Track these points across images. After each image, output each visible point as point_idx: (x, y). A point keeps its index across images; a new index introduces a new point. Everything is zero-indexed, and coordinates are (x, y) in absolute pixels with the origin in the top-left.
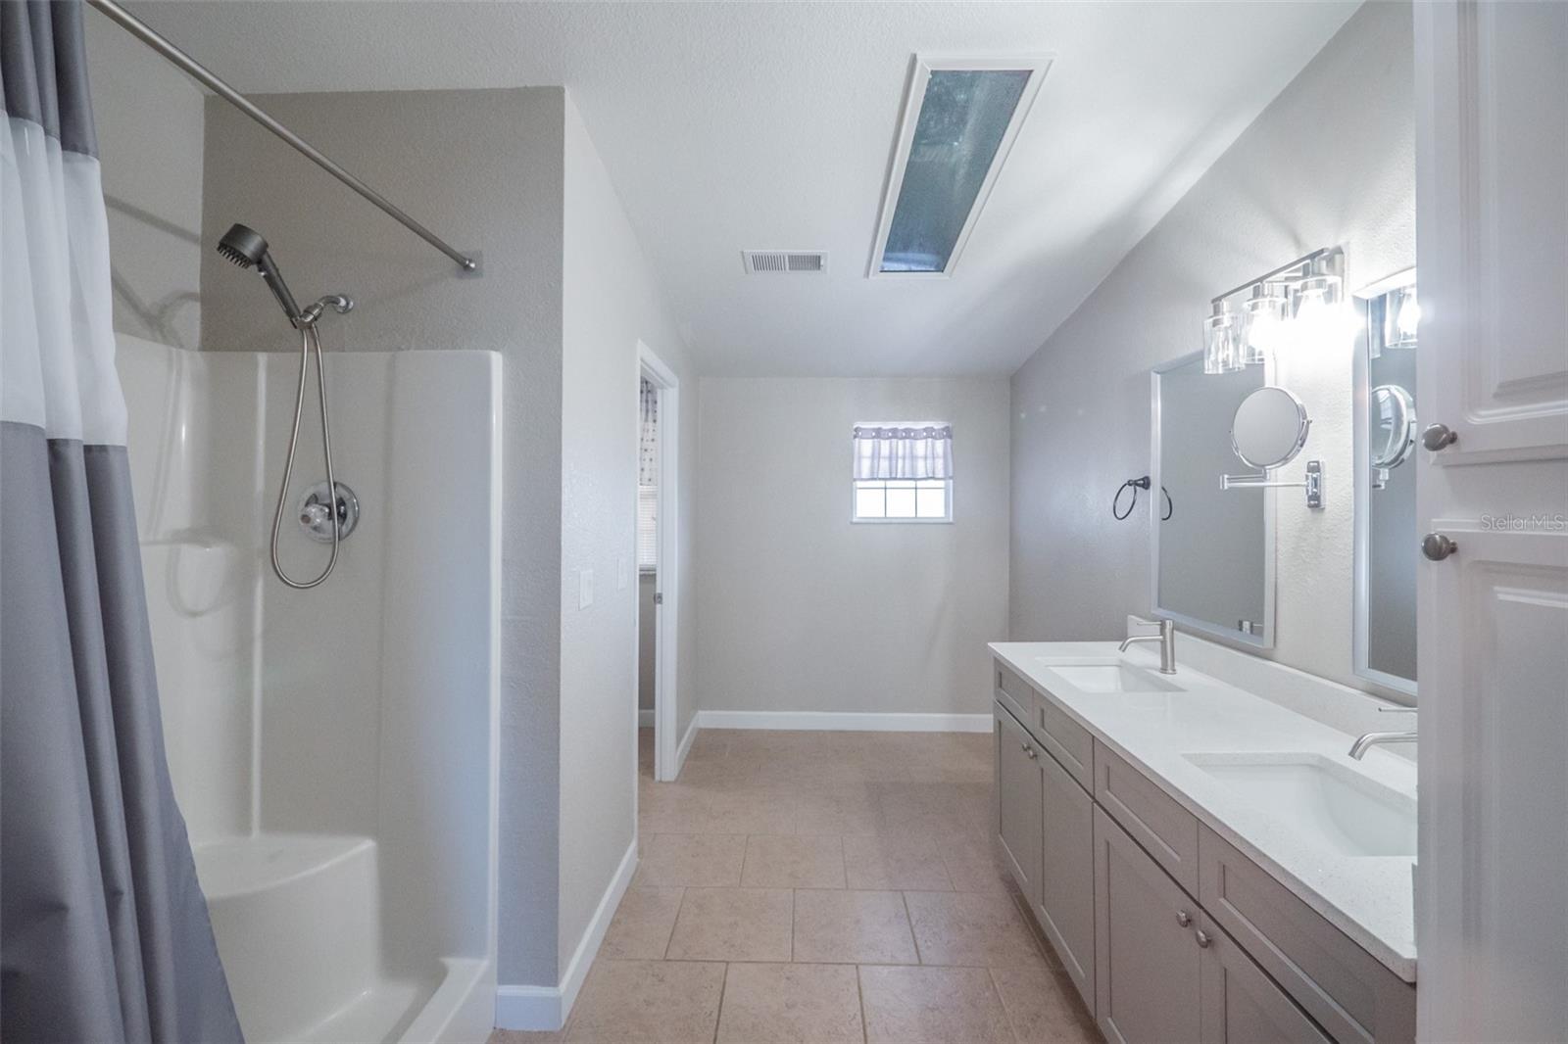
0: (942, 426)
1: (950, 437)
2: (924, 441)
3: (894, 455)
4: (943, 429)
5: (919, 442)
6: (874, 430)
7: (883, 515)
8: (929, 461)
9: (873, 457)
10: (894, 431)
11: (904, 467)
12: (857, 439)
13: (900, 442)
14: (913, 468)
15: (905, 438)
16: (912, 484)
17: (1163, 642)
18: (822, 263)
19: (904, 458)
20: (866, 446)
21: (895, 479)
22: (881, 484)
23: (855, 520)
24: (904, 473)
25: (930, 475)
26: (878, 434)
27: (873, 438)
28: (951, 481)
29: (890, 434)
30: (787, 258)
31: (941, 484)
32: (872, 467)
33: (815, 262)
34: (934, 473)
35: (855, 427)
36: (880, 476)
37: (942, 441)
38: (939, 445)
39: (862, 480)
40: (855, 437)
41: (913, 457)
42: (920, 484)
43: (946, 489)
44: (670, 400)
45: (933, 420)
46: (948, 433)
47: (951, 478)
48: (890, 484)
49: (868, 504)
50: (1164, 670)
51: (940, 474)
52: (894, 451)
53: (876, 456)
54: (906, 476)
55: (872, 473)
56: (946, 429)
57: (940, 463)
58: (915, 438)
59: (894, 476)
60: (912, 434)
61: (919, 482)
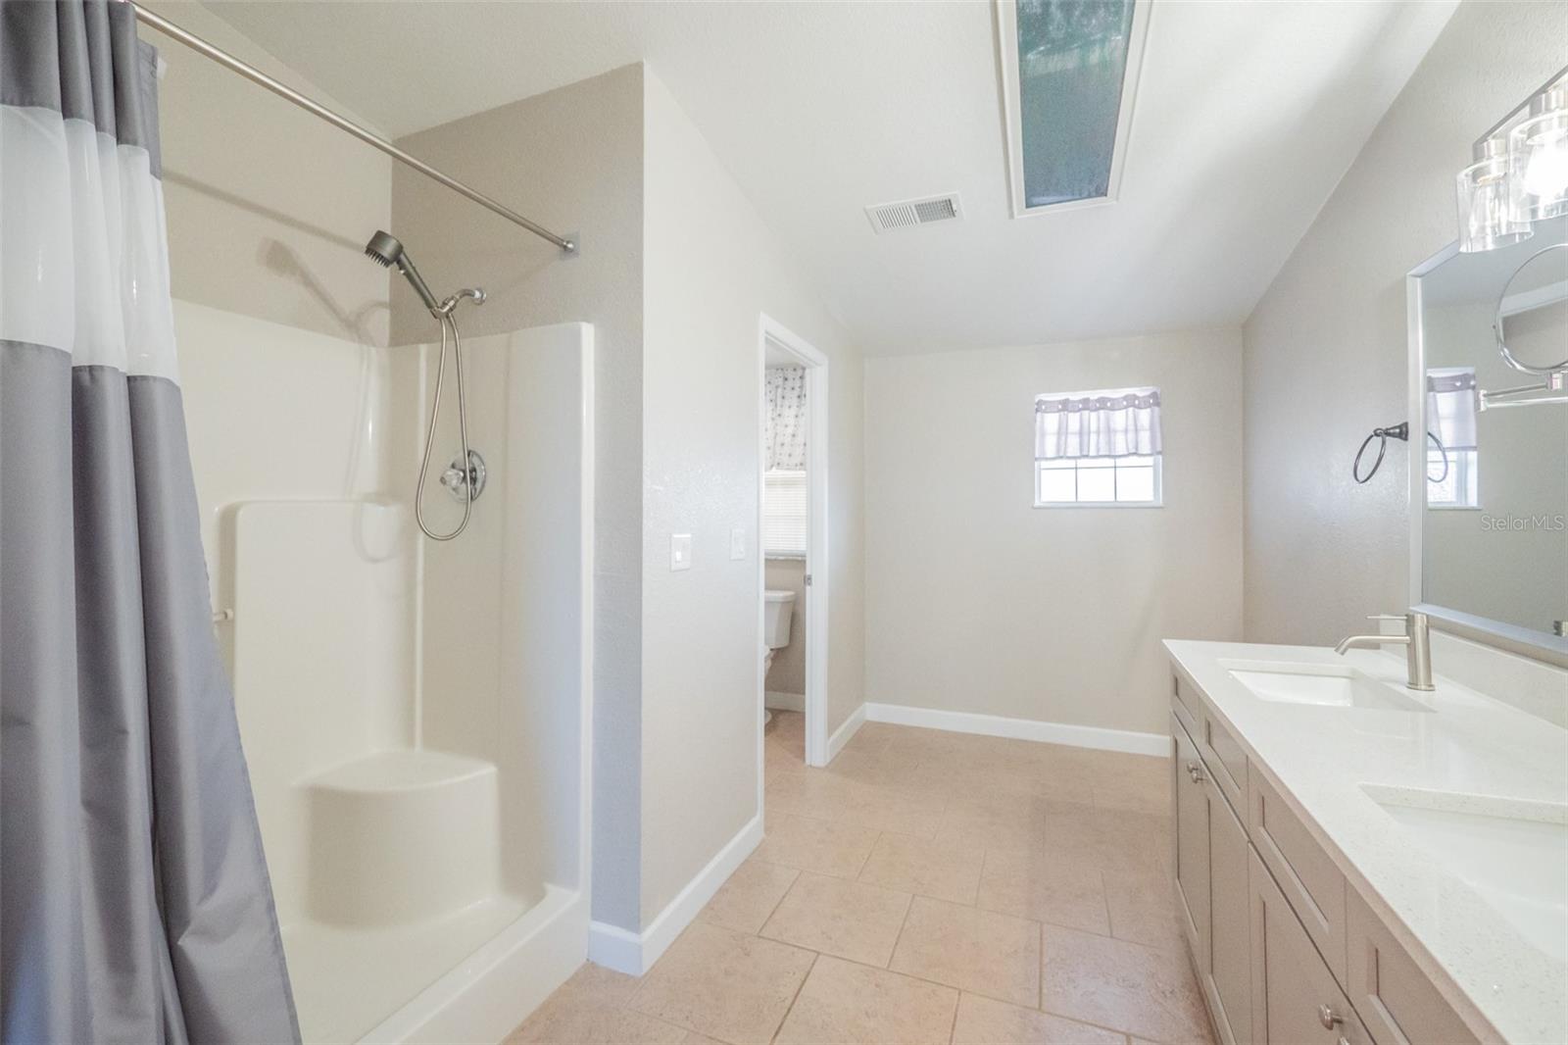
0: (1148, 393)
1: (1158, 404)
2: (1124, 411)
3: (1086, 430)
4: (1150, 396)
5: (1117, 412)
6: (1060, 402)
7: (1074, 499)
8: (1131, 436)
9: (1059, 433)
10: (1086, 401)
11: (1098, 443)
12: (1039, 414)
13: (1094, 415)
14: (1110, 443)
15: (1097, 409)
16: (1110, 462)
17: (1411, 645)
18: (954, 207)
19: (1098, 433)
20: (1051, 421)
21: (1087, 456)
22: (1071, 463)
23: (1037, 503)
24: (1098, 450)
25: (1133, 451)
26: (1065, 406)
27: (1059, 411)
28: (1160, 457)
29: (1080, 406)
30: (913, 208)
31: (1150, 461)
32: (1058, 445)
33: (947, 208)
34: (1137, 449)
35: (1037, 400)
36: (1069, 455)
37: (1149, 410)
38: (1145, 415)
39: (1047, 459)
40: (1037, 411)
41: (1110, 431)
42: (1120, 462)
43: (1155, 467)
44: (818, 379)
45: (1135, 386)
46: (1155, 400)
47: (1160, 453)
48: (1082, 463)
49: (1055, 486)
50: (1414, 684)
51: (1145, 448)
52: (1086, 424)
53: (1062, 431)
54: (1101, 453)
55: (1058, 451)
56: (1154, 395)
57: (1145, 437)
58: (1112, 409)
59: (1085, 453)
60: (1109, 404)
61: (1118, 460)
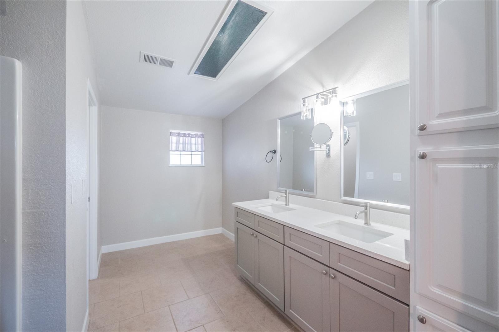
0: (201, 134)
1: (204, 138)
2: (195, 138)
3: (184, 143)
4: (201, 135)
5: (192, 138)
6: (177, 133)
7: (180, 164)
8: (197, 145)
9: (177, 143)
10: (185, 134)
11: (188, 147)
12: (171, 136)
13: (187, 138)
14: (191, 148)
15: (188, 137)
16: (190, 153)
17: (286, 197)
18: (174, 64)
19: (188, 144)
20: (174, 139)
21: (185, 151)
22: (179, 153)
23: (170, 166)
24: (188, 149)
25: (197, 150)
26: (179, 134)
27: (177, 136)
28: (204, 153)
29: (183, 135)
30: (159, 60)
31: (200, 153)
32: (176, 146)
33: (170, 64)
34: (198, 149)
35: (170, 131)
36: (179, 150)
37: (200, 139)
38: (200, 140)
39: (172, 151)
40: (170, 135)
41: (191, 144)
42: (193, 153)
43: (202, 155)
45: (197, 131)
46: (203, 136)
47: (204, 151)
48: (183, 153)
49: (175, 159)
50: (286, 205)
51: (200, 150)
52: (184, 141)
53: (178, 143)
54: (189, 150)
55: (176, 149)
56: (202, 135)
57: (200, 146)
58: (191, 137)
59: (184, 150)
60: (191, 136)
61: (192, 152)
